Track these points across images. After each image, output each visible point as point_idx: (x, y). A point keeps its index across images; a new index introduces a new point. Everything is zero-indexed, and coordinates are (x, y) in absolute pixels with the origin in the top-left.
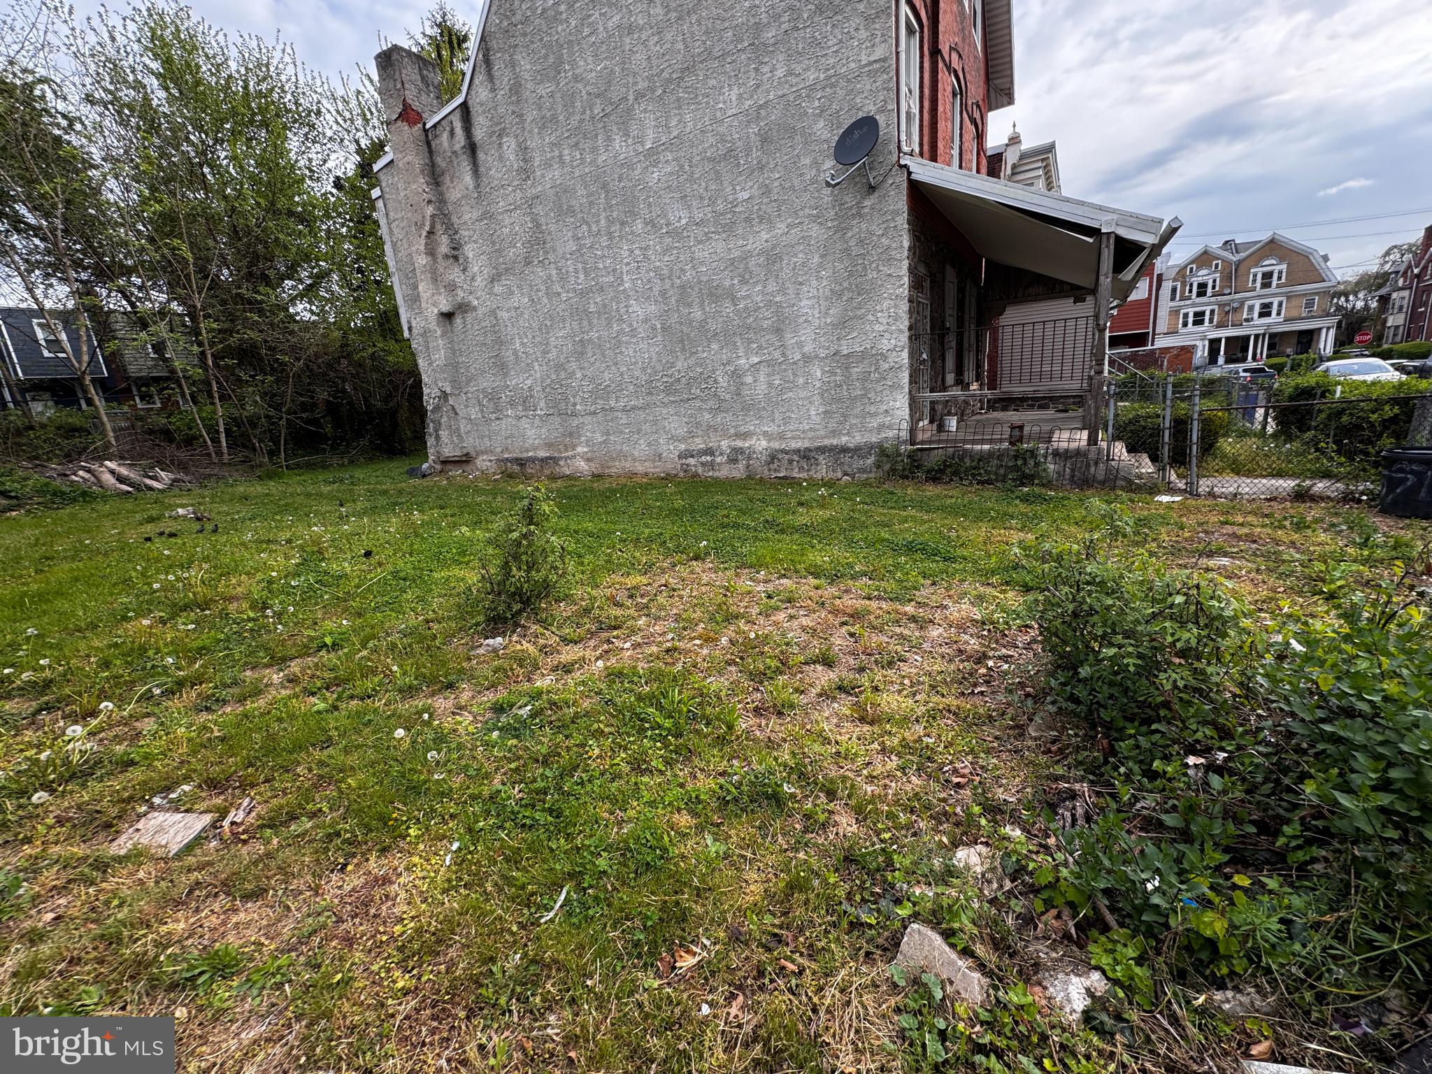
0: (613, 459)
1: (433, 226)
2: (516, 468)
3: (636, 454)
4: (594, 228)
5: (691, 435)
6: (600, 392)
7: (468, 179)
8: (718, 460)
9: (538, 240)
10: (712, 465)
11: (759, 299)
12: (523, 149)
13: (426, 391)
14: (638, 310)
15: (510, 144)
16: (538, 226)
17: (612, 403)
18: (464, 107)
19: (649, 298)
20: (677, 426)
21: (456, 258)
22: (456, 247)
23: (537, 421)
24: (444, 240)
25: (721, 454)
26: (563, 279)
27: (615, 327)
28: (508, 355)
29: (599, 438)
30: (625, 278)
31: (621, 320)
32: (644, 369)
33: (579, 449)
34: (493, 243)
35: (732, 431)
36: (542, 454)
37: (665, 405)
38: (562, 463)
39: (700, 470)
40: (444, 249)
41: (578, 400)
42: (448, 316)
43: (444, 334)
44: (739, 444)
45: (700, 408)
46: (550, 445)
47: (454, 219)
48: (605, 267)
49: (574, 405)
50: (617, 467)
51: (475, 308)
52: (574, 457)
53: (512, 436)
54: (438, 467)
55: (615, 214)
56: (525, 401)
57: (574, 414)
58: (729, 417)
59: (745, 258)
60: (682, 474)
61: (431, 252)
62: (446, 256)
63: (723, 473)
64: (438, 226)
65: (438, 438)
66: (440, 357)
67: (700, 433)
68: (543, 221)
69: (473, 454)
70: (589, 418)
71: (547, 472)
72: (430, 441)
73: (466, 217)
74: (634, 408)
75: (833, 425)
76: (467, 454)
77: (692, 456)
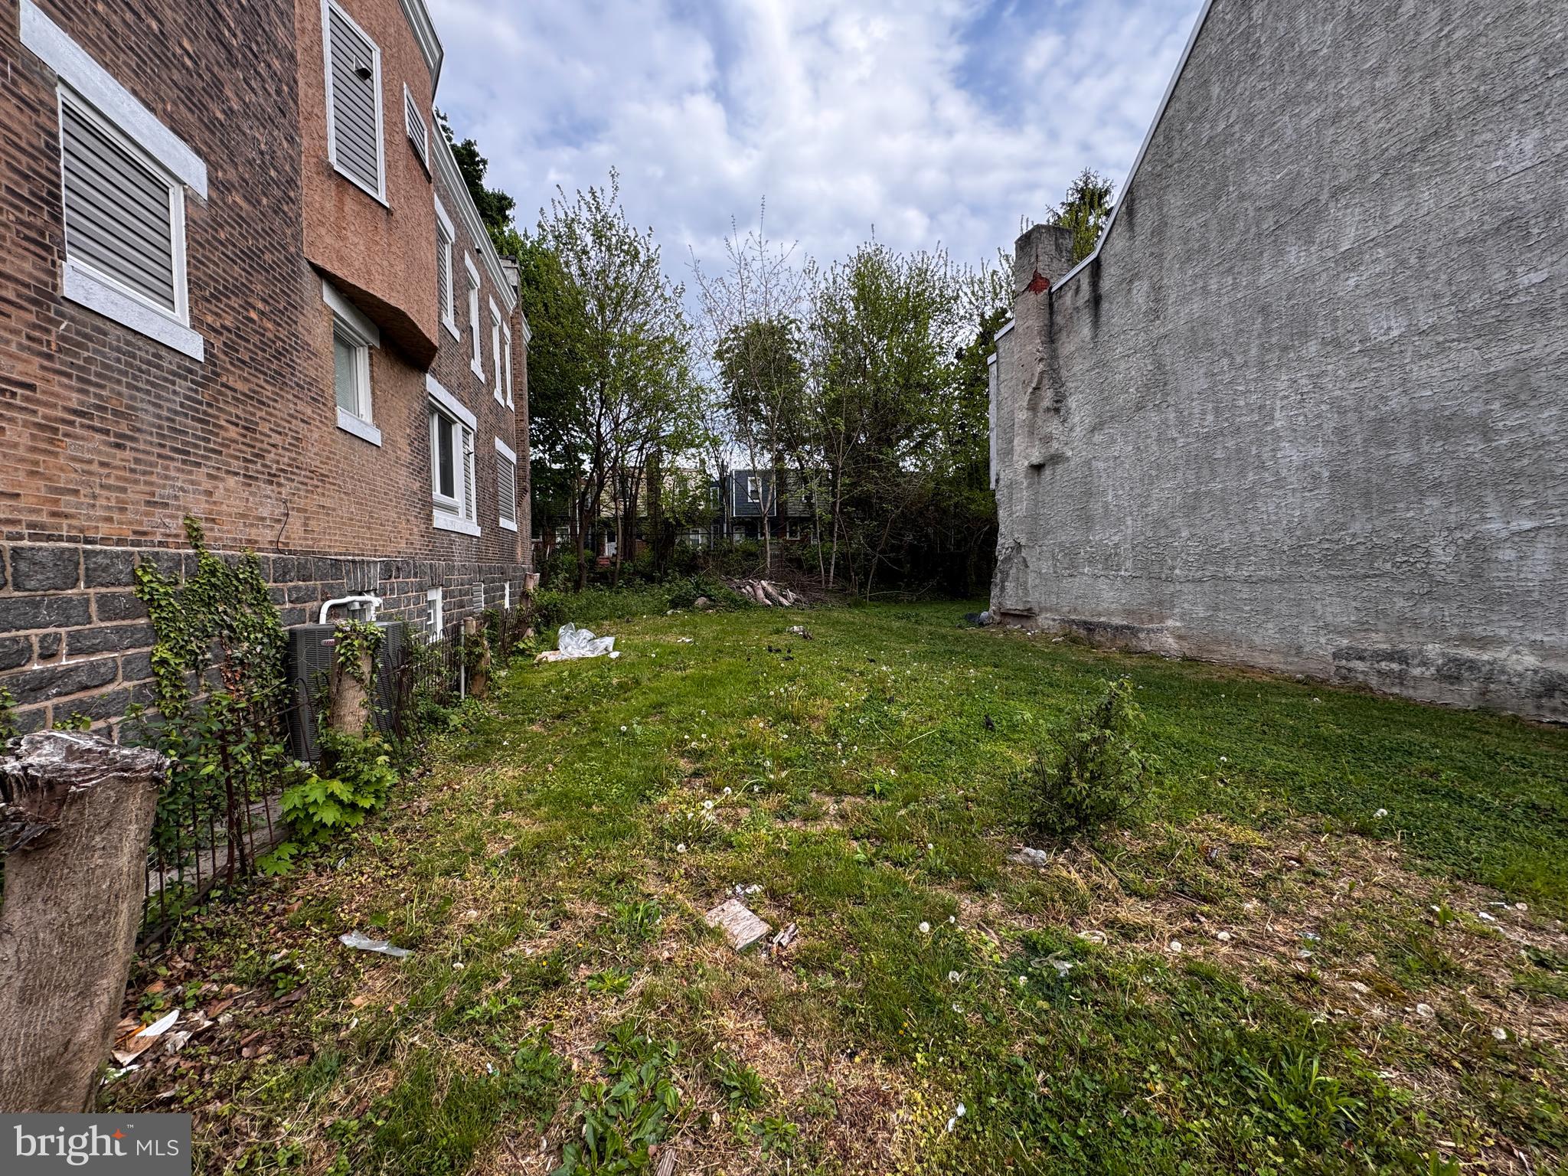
0: (1219, 643)
1: (1040, 382)
2: (1083, 632)
3: (1257, 640)
4: (1239, 360)
5: (1365, 627)
6: (1213, 555)
7: (1086, 331)
8: (1417, 672)
9: (1159, 381)
10: (1401, 678)
11: (1548, 429)
12: (1157, 289)
13: (1000, 541)
14: (1291, 453)
16: (1160, 366)
17: (1230, 571)
18: (1097, 265)
19: (1314, 438)
20: (1338, 610)
21: (1057, 410)
22: (1060, 399)
23: (1119, 583)
25: (1424, 664)
26: (1182, 423)
27: (1251, 476)
28: (1097, 508)
29: (1201, 612)
30: (1277, 415)
31: (1262, 467)
33: (1170, 623)
34: (1102, 392)
35: (1455, 631)
36: (1117, 621)
38: (1142, 636)
39: (1374, 681)
40: (1047, 403)
41: (1179, 562)
42: (1038, 468)
43: (1030, 486)
44: (1468, 653)
46: (1129, 613)
47: (1064, 373)
48: (1247, 404)
49: (1173, 568)
50: (1222, 653)
51: (1068, 459)
52: (1161, 630)
53: (1085, 596)
54: (997, 618)
55: (1274, 340)
56: (1109, 560)
57: (1169, 580)
58: (1449, 610)
60: (1336, 681)
61: (1033, 407)
62: (1048, 410)
63: (1425, 693)
64: (1045, 381)
65: (1003, 589)
66: (1021, 509)
67: (1382, 625)
69: (1036, 610)
70: (1191, 586)
71: (1121, 643)
72: (995, 592)
73: (1076, 369)
74: (1264, 580)
76: (1029, 610)
77: (1361, 658)
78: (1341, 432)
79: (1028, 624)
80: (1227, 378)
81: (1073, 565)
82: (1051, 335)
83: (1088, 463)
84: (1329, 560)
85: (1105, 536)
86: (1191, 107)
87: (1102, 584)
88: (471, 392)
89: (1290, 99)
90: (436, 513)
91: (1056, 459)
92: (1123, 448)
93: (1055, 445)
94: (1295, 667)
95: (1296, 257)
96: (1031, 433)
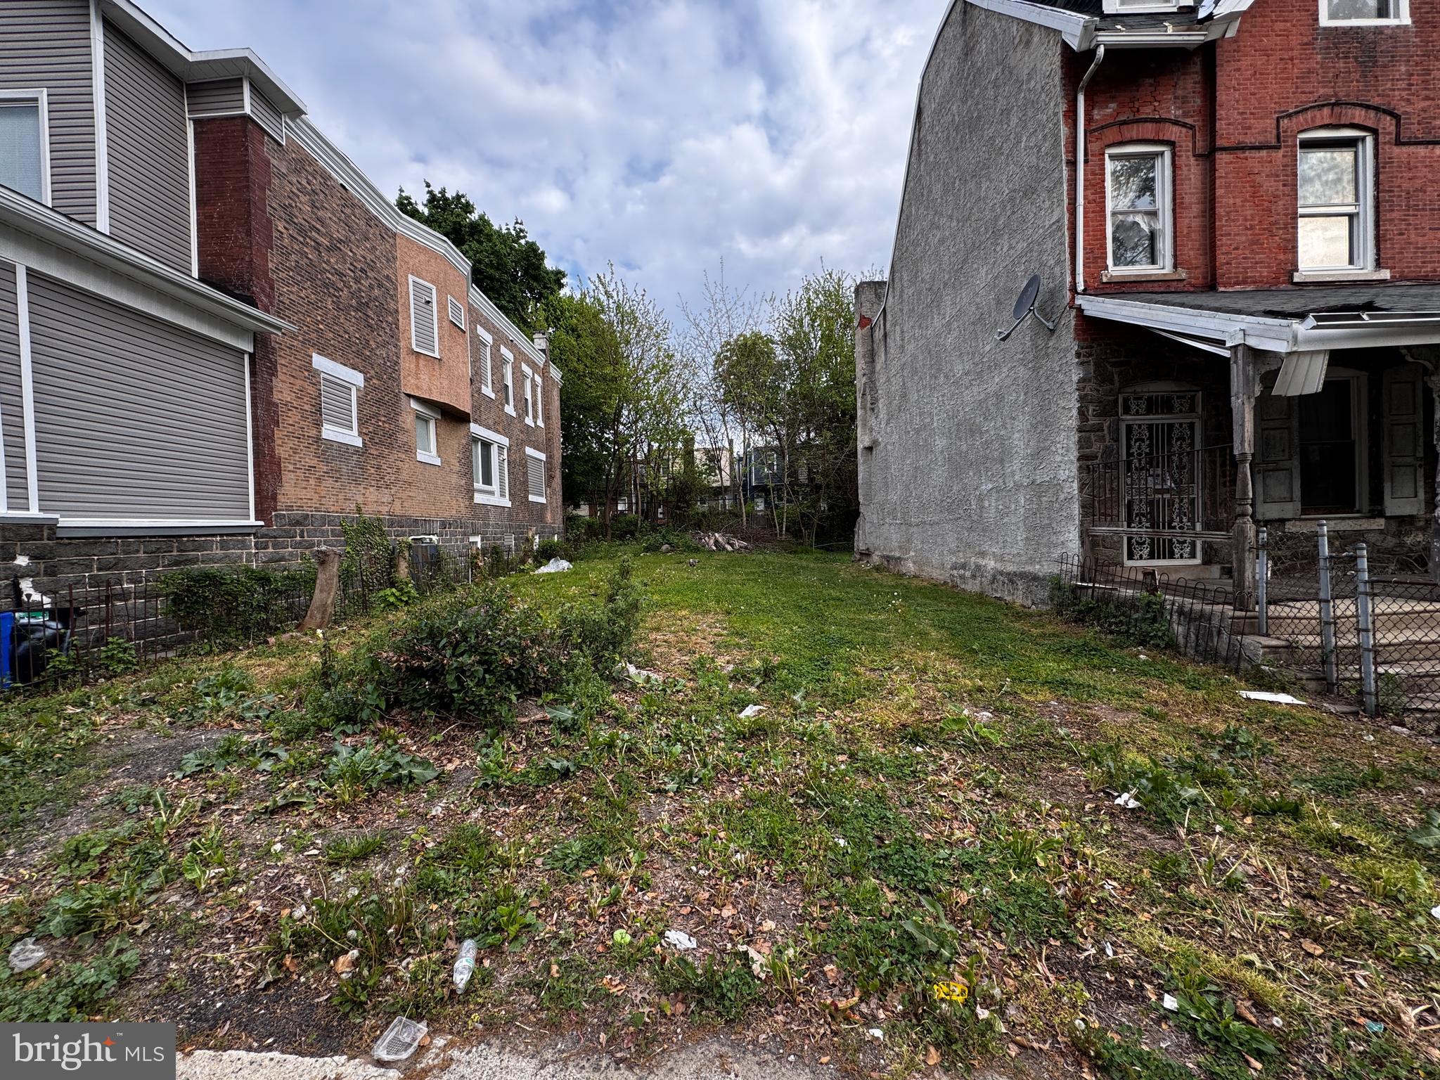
0: (924, 564)
1: (864, 391)
2: (886, 563)
3: (934, 562)
4: (924, 383)
5: (958, 549)
6: (922, 508)
7: (883, 356)
8: (967, 574)
9: (904, 394)
10: (964, 579)
11: (992, 433)
12: (902, 332)
14: (938, 443)
15: (898, 330)
16: (904, 383)
17: (926, 518)
19: (944, 434)
20: (952, 540)
22: (874, 402)
23: (897, 528)
24: (869, 397)
25: (969, 569)
26: (911, 421)
27: (929, 457)
28: (889, 477)
29: (919, 545)
30: (935, 419)
31: (932, 451)
32: (939, 491)
33: (912, 554)
34: (889, 398)
35: (977, 549)
36: (897, 554)
37: (947, 522)
38: (902, 563)
39: (958, 582)
40: (869, 405)
41: (913, 513)
42: (870, 449)
43: (868, 461)
44: (980, 561)
45: (963, 527)
46: (900, 548)
47: (877, 384)
48: (927, 411)
49: (911, 517)
50: (925, 571)
51: (880, 444)
52: (908, 559)
53: (887, 538)
54: (858, 556)
55: (932, 372)
56: (894, 513)
57: (910, 525)
58: (976, 536)
59: (987, 399)
60: (950, 583)
61: (864, 407)
63: (968, 586)
64: (867, 390)
65: (859, 536)
67: (961, 548)
68: (906, 380)
69: (871, 549)
70: (916, 528)
71: (895, 568)
72: (856, 537)
73: (880, 381)
74: (934, 523)
75: (1030, 552)
76: (868, 549)
77: (956, 569)
78: (950, 431)
79: (869, 560)
80: (922, 394)
81: (883, 517)
82: (872, 357)
83: (886, 446)
84: (949, 509)
85: (892, 497)
86: (907, 219)
87: (892, 530)
88: (505, 425)
89: (932, 225)
90: (477, 495)
91: (875, 443)
92: (895, 437)
93: (874, 433)
94: (941, 577)
95: (937, 323)
96: (865, 425)
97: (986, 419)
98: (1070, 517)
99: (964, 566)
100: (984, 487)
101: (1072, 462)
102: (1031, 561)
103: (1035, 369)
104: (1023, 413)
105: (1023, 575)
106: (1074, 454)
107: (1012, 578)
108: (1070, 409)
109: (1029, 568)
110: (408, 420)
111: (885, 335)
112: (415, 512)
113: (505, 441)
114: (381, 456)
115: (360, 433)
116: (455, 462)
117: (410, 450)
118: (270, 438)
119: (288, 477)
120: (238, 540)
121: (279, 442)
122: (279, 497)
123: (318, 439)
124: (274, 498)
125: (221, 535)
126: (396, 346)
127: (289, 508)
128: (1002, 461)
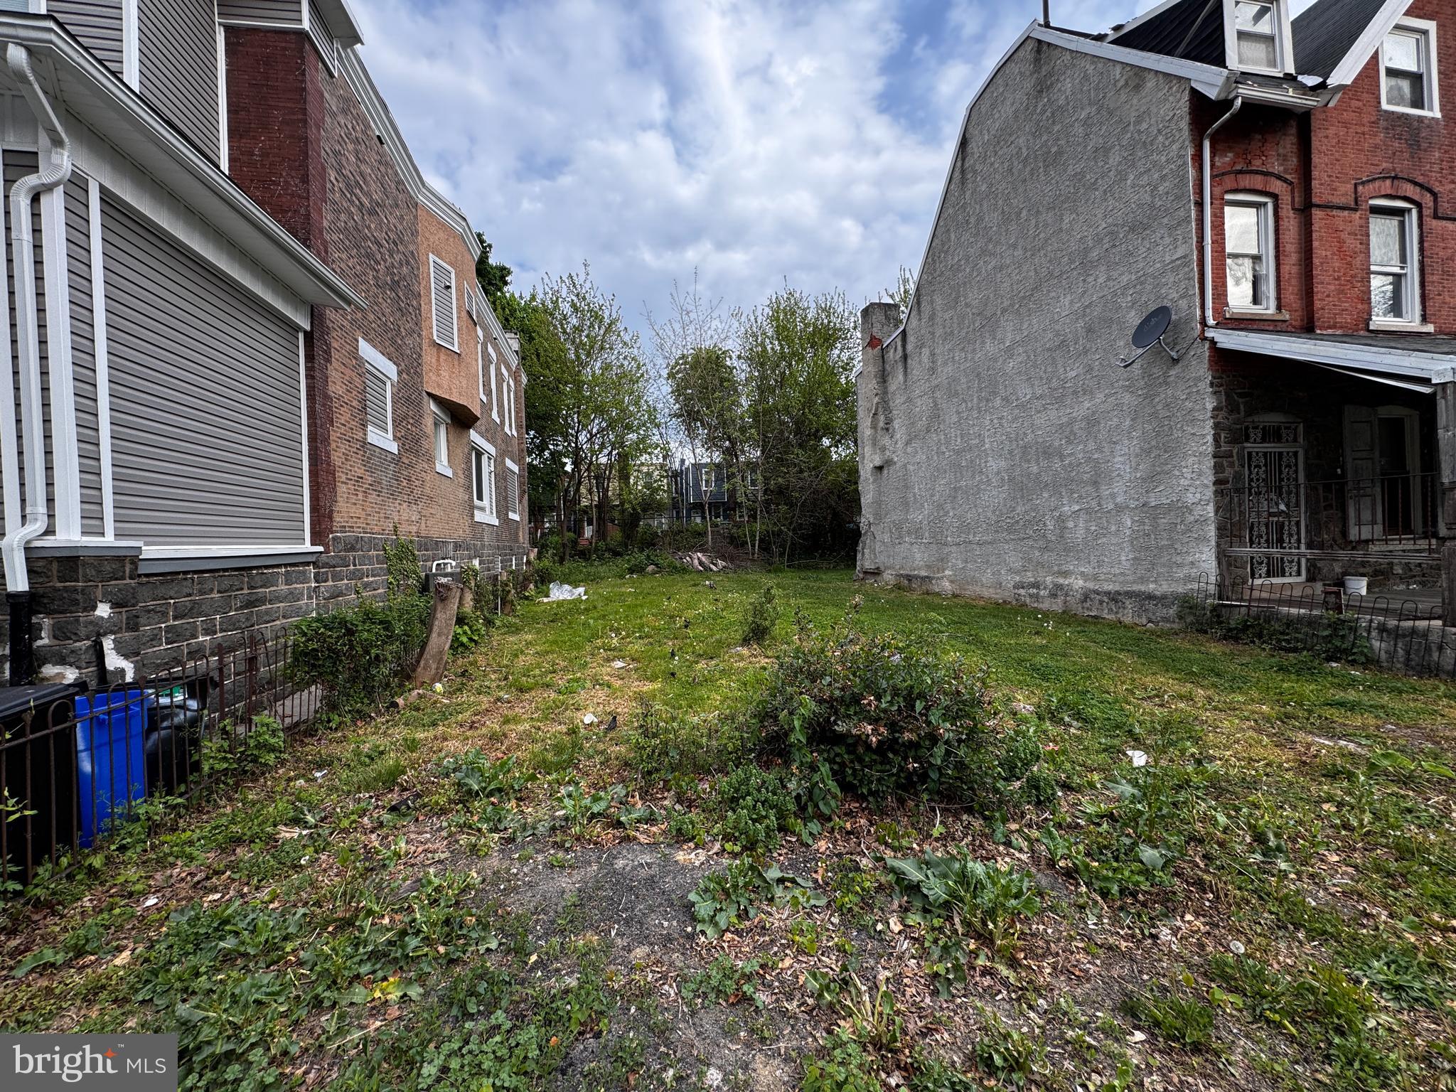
0: (968, 583)
1: (876, 410)
2: (906, 582)
3: (984, 580)
4: (969, 405)
5: (1024, 569)
6: (965, 528)
7: (901, 377)
8: (1042, 593)
9: (936, 415)
10: (1037, 597)
11: (1080, 456)
12: (933, 354)
13: (863, 520)
14: (992, 464)
15: (926, 352)
16: (936, 405)
17: (971, 537)
18: (904, 332)
19: (1001, 455)
20: (1015, 559)
21: (887, 429)
22: (889, 422)
23: (923, 547)
24: (882, 418)
25: (1045, 588)
27: (977, 477)
28: (910, 497)
29: (960, 564)
30: (986, 440)
31: (981, 472)
32: (994, 512)
33: (947, 573)
34: (910, 418)
35: (1056, 568)
36: (923, 573)
37: (1007, 542)
38: (934, 582)
39: (1028, 601)
40: (881, 424)
41: (949, 533)
42: (880, 468)
43: (875, 481)
44: (1061, 581)
45: (1032, 547)
46: (928, 567)
47: (891, 404)
48: (974, 433)
49: (947, 536)
50: (971, 590)
51: (895, 463)
52: (943, 578)
53: (907, 557)
54: (861, 576)
55: (983, 395)
56: (917, 532)
57: (946, 544)
58: (1054, 556)
59: (1071, 422)
60: (1013, 602)
61: (874, 427)
62: (882, 429)
63: (1045, 605)
64: (880, 409)
65: (863, 555)
66: (870, 497)
67: (1030, 567)
68: (939, 401)
69: (882, 568)
70: (955, 548)
71: (924, 588)
72: (859, 556)
73: (897, 402)
74: (985, 543)
75: (1141, 572)
76: (879, 568)
77: (1023, 588)
78: (1011, 452)
79: (878, 578)
80: (965, 415)
81: (900, 537)
82: (883, 377)
83: (905, 465)
84: (1010, 530)
85: (917, 516)
86: (943, 245)
87: (915, 549)
88: (493, 433)
89: (984, 252)
90: (476, 512)
91: (889, 462)
92: (921, 457)
93: (888, 453)
94: (998, 596)
95: (990, 347)
96: (874, 445)
97: (1069, 442)
98: (1203, 539)
99: (1036, 585)
100: (1066, 508)
101: (1207, 486)
102: (1142, 580)
103: (1150, 397)
104: (1130, 438)
105: (1129, 594)
106: (1209, 478)
107: (1114, 598)
108: (1204, 436)
109: (1136, 588)
110: (429, 422)
111: (905, 357)
112: (435, 532)
113: (492, 450)
114: (410, 466)
115: (395, 438)
116: (460, 473)
117: (431, 460)
118: (326, 441)
119: (342, 489)
120: (300, 572)
121: (333, 445)
122: (335, 514)
123: (364, 443)
124: (331, 518)
125: (286, 565)
126: (420, 335)
127: (343, 530)
128: (1095, 484)
